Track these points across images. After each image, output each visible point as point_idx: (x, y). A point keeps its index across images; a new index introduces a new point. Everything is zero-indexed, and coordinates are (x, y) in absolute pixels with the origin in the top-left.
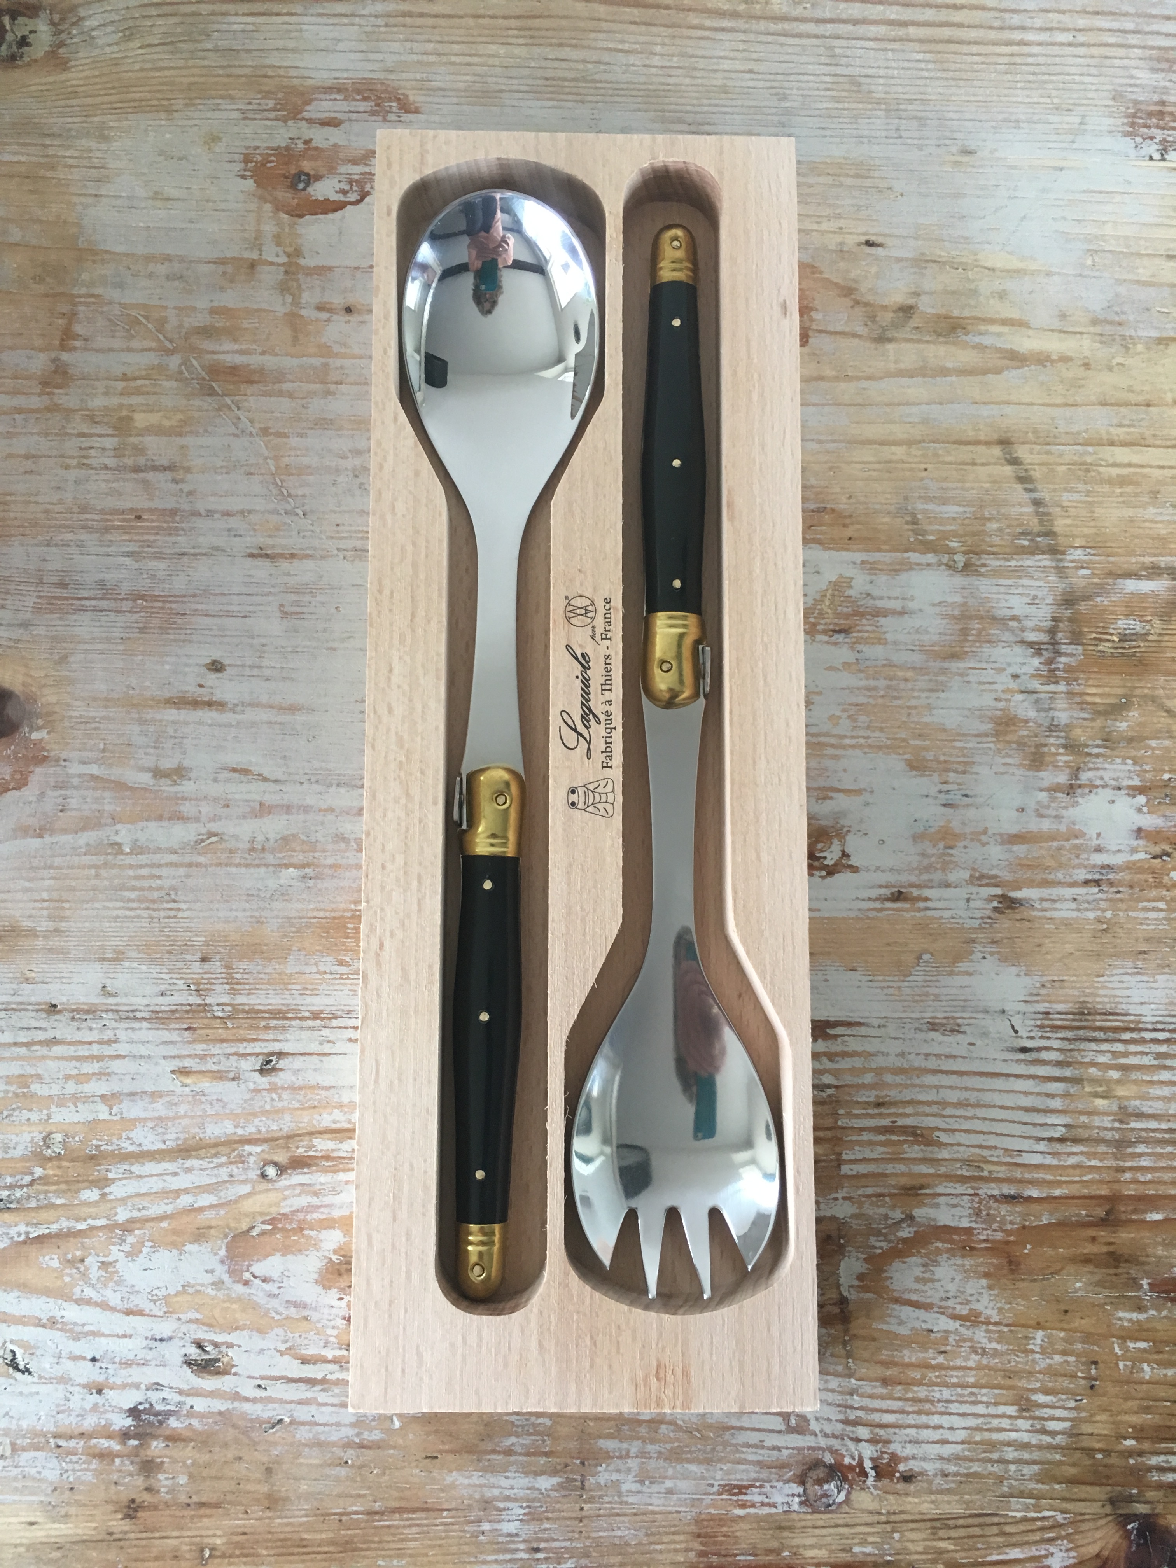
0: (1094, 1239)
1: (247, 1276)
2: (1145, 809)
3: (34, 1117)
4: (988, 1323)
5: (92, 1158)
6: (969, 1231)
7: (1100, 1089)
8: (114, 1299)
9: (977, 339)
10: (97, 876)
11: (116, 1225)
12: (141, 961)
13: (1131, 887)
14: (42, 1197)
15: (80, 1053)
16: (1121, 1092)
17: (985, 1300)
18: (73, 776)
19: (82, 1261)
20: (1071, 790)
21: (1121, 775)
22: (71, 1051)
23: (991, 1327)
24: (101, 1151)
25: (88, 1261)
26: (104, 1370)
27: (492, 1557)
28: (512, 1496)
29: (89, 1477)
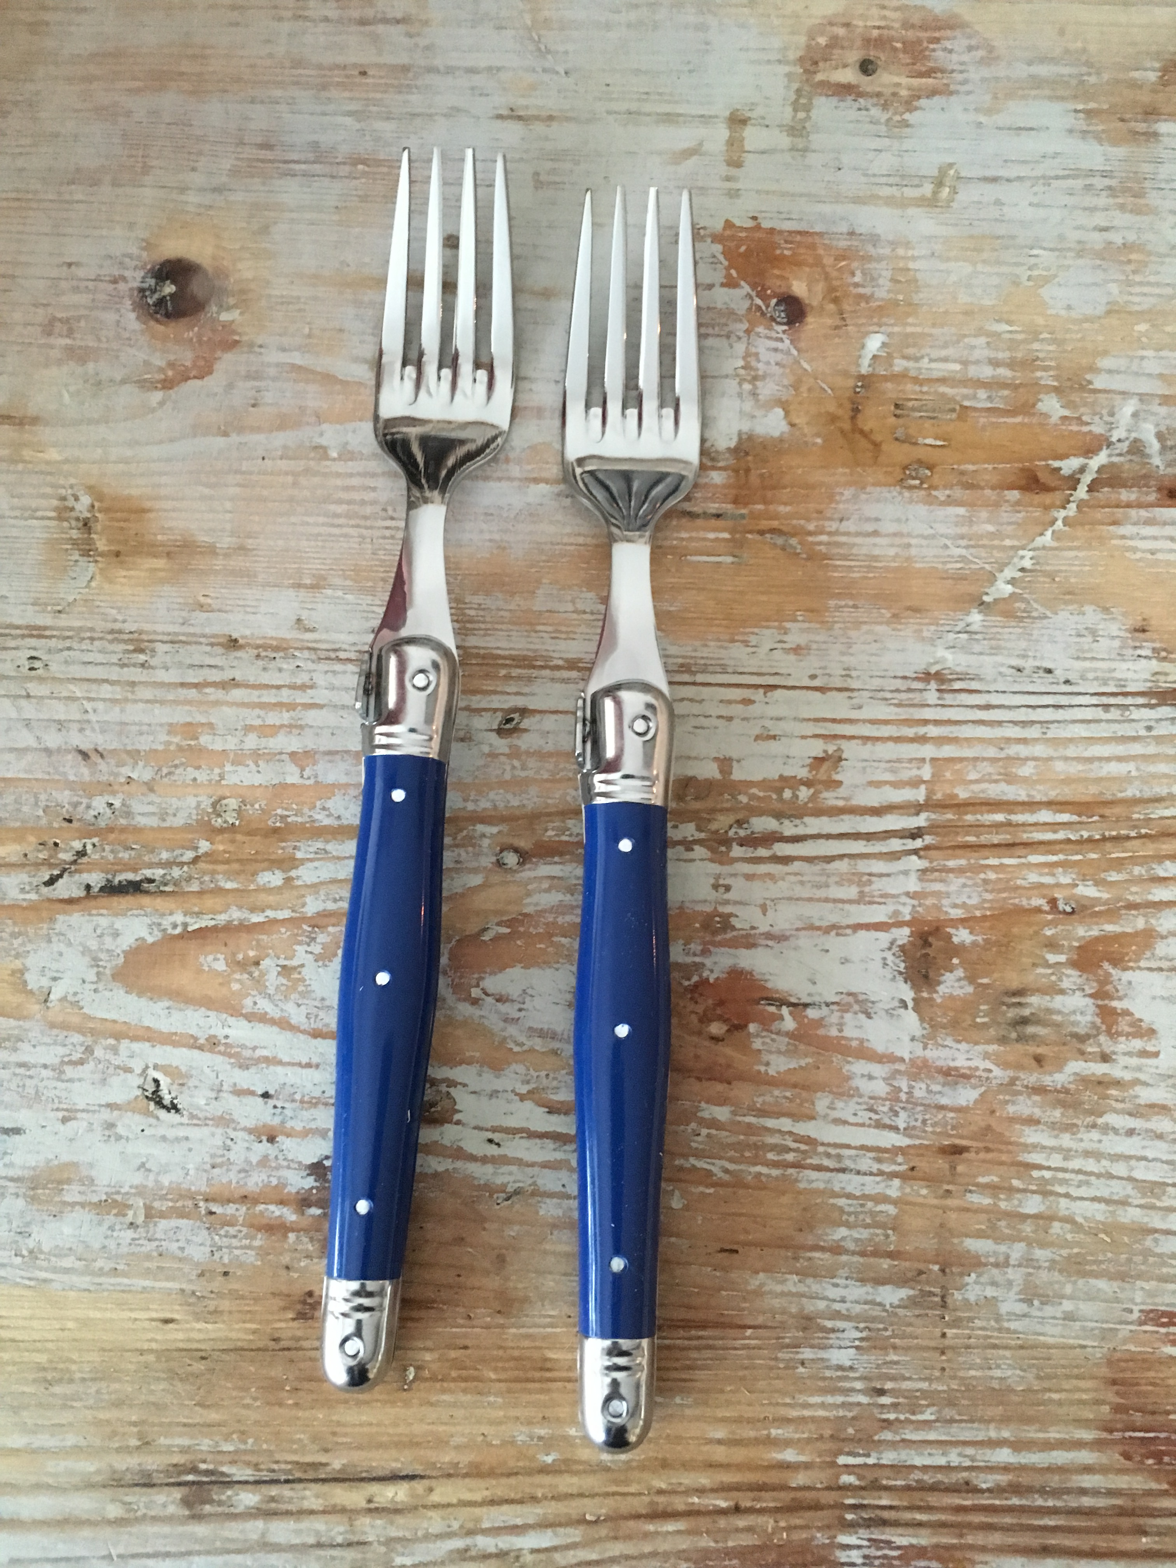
1: (475, 992)
3: (202, 776)
5: (276, 830)
8: (297, 1016)
10: (295, 484)
11: (304, 919)
12: (346, 590)
14: (207, 878)
15: (266, 699)
18: (269, 365)
19: (257, 963)
22: (254, 696)
24: (287, 824)
25: (264, 964)
26: (279, 1111)
27: (816, 1399)
28: (844, 1312)
29: (250, 1257)
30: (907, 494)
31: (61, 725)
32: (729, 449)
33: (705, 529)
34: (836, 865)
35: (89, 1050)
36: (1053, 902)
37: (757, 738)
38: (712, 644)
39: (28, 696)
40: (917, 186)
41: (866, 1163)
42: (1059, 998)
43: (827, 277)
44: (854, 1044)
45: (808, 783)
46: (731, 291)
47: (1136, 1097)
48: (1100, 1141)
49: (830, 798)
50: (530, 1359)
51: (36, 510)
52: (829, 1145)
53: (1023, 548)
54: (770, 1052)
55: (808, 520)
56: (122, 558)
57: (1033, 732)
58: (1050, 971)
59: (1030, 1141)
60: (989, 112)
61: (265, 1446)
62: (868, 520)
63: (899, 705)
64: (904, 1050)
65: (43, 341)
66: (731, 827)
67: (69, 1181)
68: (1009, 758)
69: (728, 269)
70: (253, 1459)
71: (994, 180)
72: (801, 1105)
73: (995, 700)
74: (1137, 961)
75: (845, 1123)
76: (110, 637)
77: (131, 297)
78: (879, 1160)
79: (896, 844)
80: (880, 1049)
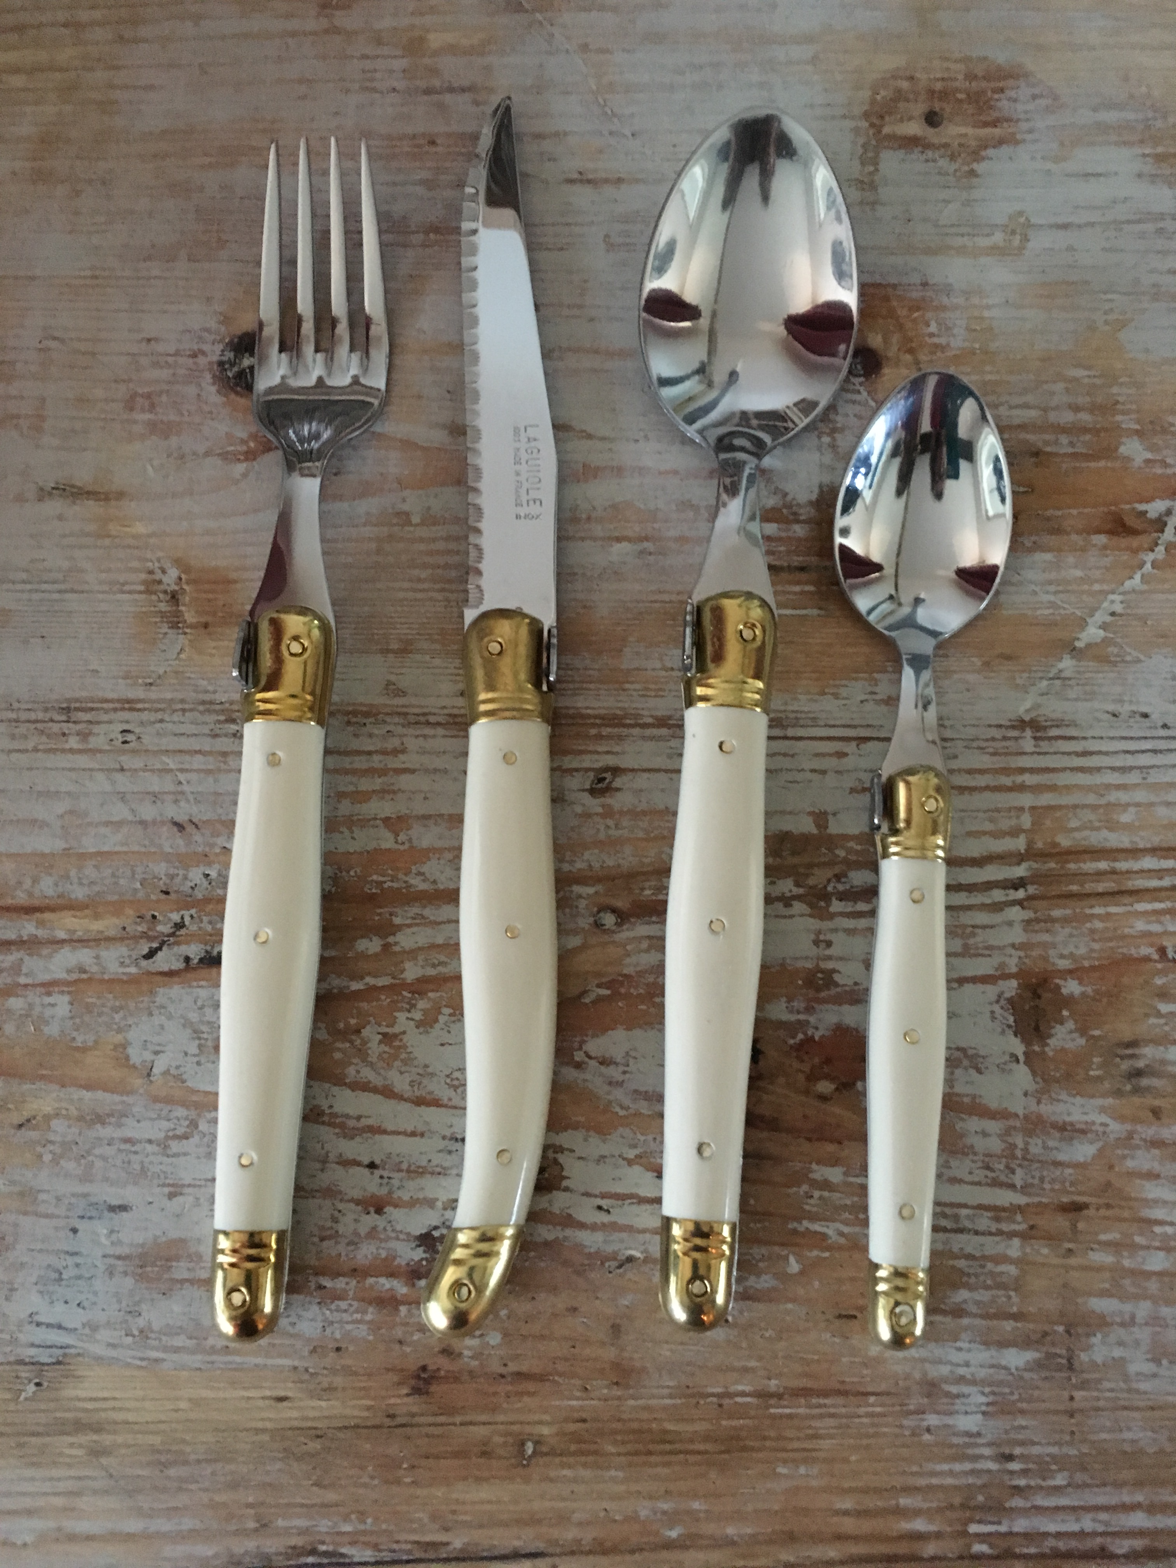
1: (579, 1056)
5: (372, 897)
8: (400, 1083)
10: (380, 550)
11: (404, 985)
12: (434, 654)
15: (357, 765)
19: (358, 1032)
22: (345, 762)
24: (382, 890)
25: (365, 1032)
26: (385, 1181)
27: (945, 1467)
28: (969, 1376)
29: (362, 1331)
31: (155, 797)
32: (811, 503)
33: (790, 583)
35: (194, 1124)
36: (1162, 951)
37: (852, 790)
38: (802, 697)
39: (122, 769)
40: (988, 235)
41: (984, 1222)
42: (1173, 1049)
43: (902, 328)
44: (966, 1100)
50: (650, 1431)
51: (123, 585)
52: (945, 1205)
53: (1113, 592)
56: (210, 629)
57: (1133, 778)
58: (1162, 1021)
59: (1151, 1196)
60: (1057, 160)
61: (384, 1526)
63: (995, 754)
64: (1018, 1106)
65: (125, 417)
66: (829, 881)
67: (177, 1258)
68: (1108, 804)
70: (373, 1539)
71: (1065, 227)
73: (1091, 746)
75: (960, 1181)
76: (201, 708)
77: (210, 370)
78: (997, 1219)
79: (998, 895)
80: (994, 1105)
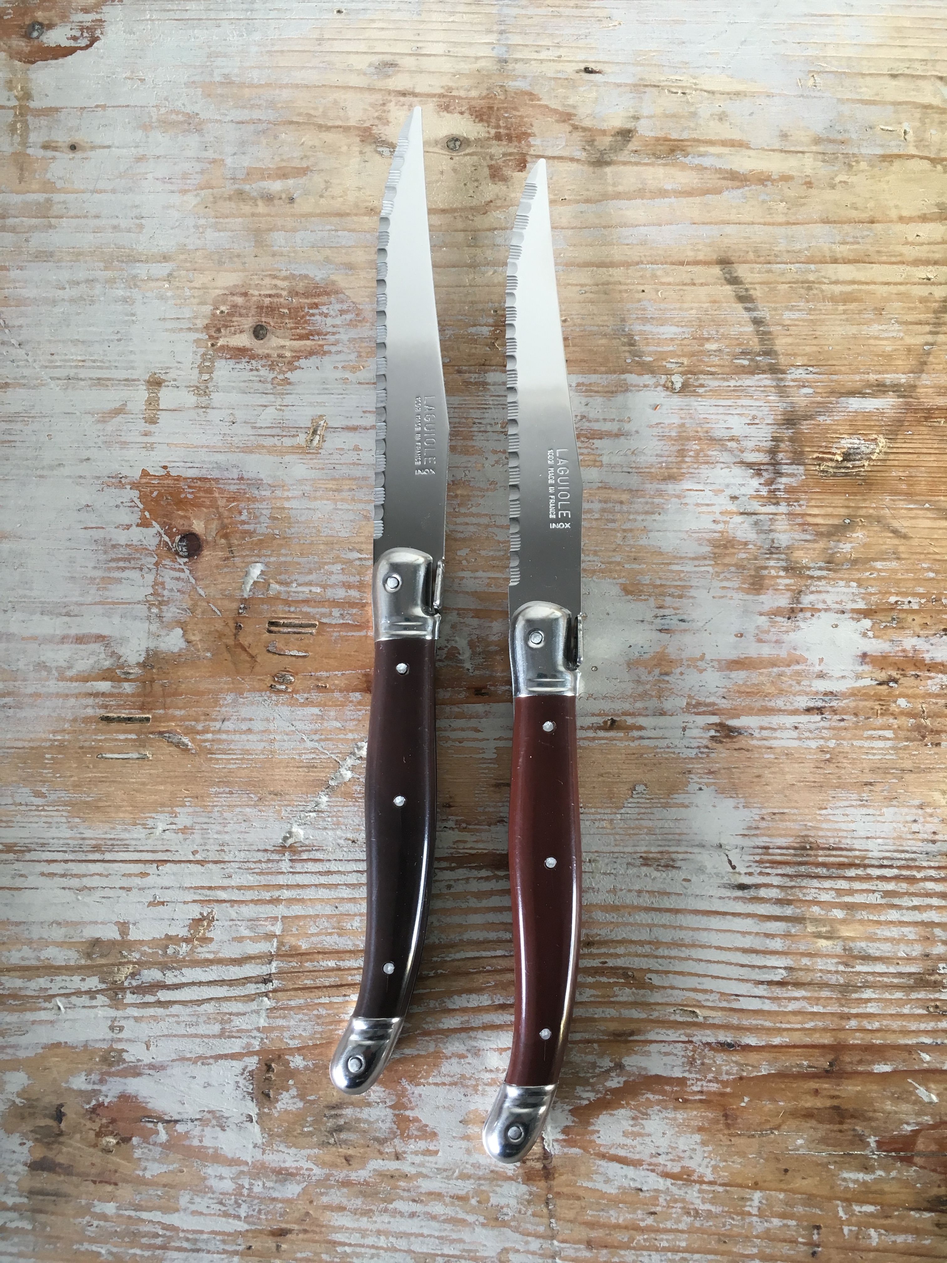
0: (816, 1092)
2: (870, 634)
4: (702, 1182)
6: (682, 1082)
7: (824, 929)
9: (697, 161)
13: (856, 715)
16: (846, 932)
17: (698, 1157)
20: (792, 613)
21: (844, 598)
23: (704, 1187)
30: (274, 698)
32: (138, 664)
33: (117, 732)
34: (205, 1006)
37: (150, 904)
38: (119, 827)
40: (293, 436)
41: (216, 1244)
42: (366, 1110)
43: (220, 517)
44: (211, 1151)
45: (186, 940)
46: (145, 530)
47: (419, 1187)
48: (389, 1223)
49: (204, 952)
52: (187, 1231)
53: (362, 740)
54: (147, 1160)
55: (197, 720)
59: (337, 1224)
60: (354, 369)
62: (244, 719)
63: (261, 873)
64: (248, 1155)
66: (126, 978)
68: (341, 915)
69: (142, 511)
71: (354, 429)
72: (169, 1200)
73: (333, 867)
74: (426, 1078)
75: (201, 1214)
78: (224, 1242)
79: (251, 989)
80: (230, 1156)
